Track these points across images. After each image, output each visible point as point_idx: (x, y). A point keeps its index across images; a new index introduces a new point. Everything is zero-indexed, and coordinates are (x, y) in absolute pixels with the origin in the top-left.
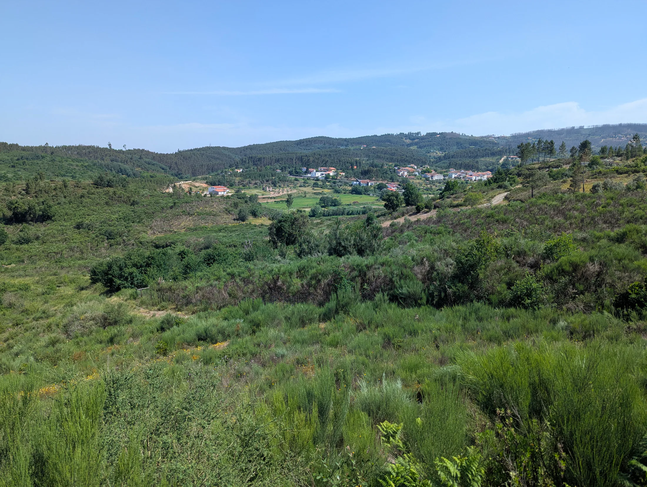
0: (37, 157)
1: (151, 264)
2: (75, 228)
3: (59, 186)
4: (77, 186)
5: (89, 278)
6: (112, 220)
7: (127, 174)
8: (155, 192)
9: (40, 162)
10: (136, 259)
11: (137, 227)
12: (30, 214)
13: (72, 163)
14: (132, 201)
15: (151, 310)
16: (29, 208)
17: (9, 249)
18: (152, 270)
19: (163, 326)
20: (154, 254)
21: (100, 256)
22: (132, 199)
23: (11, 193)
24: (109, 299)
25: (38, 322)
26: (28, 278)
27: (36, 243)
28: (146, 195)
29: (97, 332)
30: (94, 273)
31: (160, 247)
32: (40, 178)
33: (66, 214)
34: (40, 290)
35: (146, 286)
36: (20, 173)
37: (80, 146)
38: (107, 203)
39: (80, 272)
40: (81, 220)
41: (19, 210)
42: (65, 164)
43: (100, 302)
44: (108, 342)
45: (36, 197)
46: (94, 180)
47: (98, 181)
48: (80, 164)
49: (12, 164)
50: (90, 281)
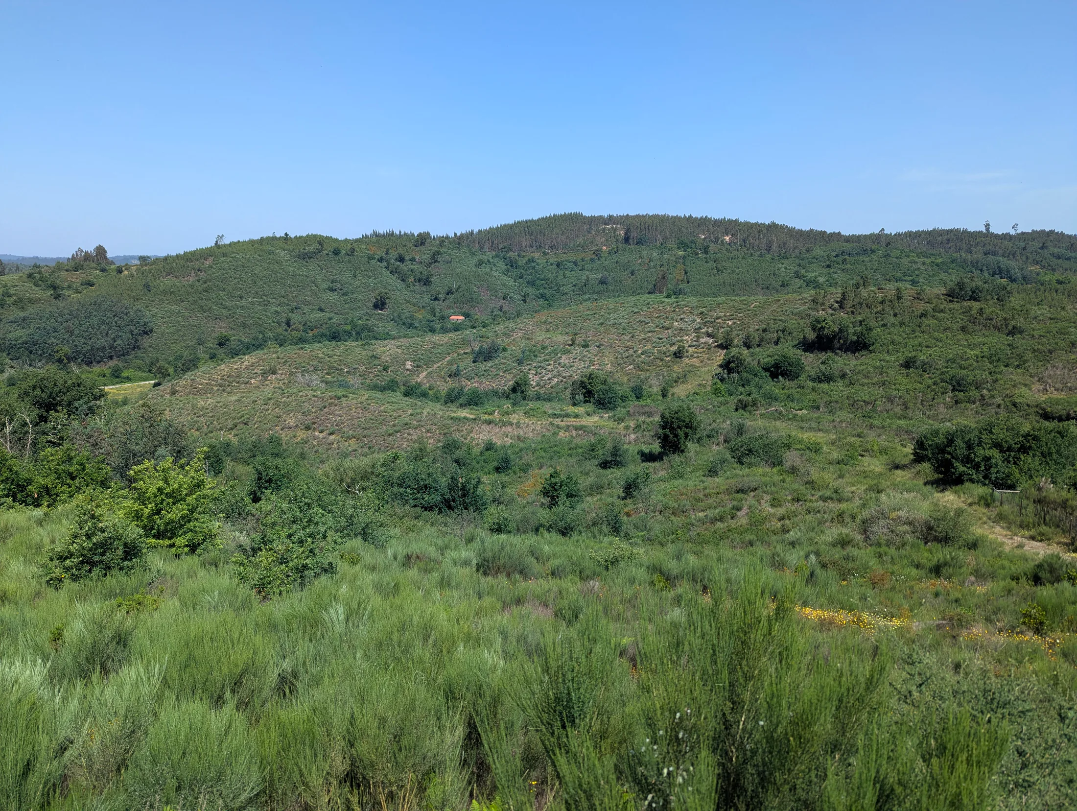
0: (865, 251)
1: (1030, 448)
2: (902, 365)
3: (889, 297)
4: (918, 297)
5: (912, 452)
6: (968, 359)
7: (1010, 278)
8: (1063, 313)
9: (868, 259)
10: (1000, 434)
11: (1014, 375)
12: (840, 338)
13: (916, 259)
14: (1010, 328)
15: (1015, 535)
16: (840, 329)
17: (803, 387)
18: (1030, 460)
19: (1040, 574)
20: (1040, 430)
21: (935, 417)
22: (1013, 323)
23: (819, 306)
24: (940, 495)
25: (826, 504)
26: (820, 434)
27: (840, 383)
28: (1041, 318)
29: (913, 546)
30: (920, 444)
31: (1053, 419)
32: (864, 285)
33: (893, 342)
34: (835, 455)
35: (1012, 487)
36: (836, 276)
37: (934, 230)
38: (963, 329)
39: (897, 439)
40: (914, 354)
41: (826, 331)
42: (905, 261)
43: (925, 497)
44: (931, 570)
45: (853, 312)
46: (948, 287)
47: (954, 290)
48: (928, 261)
49: (828, 263)
50: (912, 457)
